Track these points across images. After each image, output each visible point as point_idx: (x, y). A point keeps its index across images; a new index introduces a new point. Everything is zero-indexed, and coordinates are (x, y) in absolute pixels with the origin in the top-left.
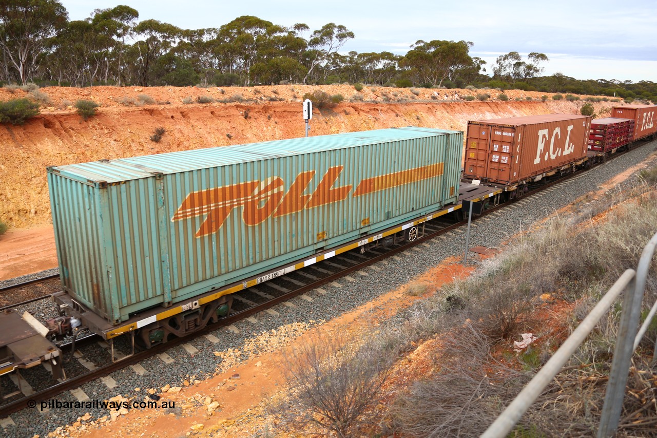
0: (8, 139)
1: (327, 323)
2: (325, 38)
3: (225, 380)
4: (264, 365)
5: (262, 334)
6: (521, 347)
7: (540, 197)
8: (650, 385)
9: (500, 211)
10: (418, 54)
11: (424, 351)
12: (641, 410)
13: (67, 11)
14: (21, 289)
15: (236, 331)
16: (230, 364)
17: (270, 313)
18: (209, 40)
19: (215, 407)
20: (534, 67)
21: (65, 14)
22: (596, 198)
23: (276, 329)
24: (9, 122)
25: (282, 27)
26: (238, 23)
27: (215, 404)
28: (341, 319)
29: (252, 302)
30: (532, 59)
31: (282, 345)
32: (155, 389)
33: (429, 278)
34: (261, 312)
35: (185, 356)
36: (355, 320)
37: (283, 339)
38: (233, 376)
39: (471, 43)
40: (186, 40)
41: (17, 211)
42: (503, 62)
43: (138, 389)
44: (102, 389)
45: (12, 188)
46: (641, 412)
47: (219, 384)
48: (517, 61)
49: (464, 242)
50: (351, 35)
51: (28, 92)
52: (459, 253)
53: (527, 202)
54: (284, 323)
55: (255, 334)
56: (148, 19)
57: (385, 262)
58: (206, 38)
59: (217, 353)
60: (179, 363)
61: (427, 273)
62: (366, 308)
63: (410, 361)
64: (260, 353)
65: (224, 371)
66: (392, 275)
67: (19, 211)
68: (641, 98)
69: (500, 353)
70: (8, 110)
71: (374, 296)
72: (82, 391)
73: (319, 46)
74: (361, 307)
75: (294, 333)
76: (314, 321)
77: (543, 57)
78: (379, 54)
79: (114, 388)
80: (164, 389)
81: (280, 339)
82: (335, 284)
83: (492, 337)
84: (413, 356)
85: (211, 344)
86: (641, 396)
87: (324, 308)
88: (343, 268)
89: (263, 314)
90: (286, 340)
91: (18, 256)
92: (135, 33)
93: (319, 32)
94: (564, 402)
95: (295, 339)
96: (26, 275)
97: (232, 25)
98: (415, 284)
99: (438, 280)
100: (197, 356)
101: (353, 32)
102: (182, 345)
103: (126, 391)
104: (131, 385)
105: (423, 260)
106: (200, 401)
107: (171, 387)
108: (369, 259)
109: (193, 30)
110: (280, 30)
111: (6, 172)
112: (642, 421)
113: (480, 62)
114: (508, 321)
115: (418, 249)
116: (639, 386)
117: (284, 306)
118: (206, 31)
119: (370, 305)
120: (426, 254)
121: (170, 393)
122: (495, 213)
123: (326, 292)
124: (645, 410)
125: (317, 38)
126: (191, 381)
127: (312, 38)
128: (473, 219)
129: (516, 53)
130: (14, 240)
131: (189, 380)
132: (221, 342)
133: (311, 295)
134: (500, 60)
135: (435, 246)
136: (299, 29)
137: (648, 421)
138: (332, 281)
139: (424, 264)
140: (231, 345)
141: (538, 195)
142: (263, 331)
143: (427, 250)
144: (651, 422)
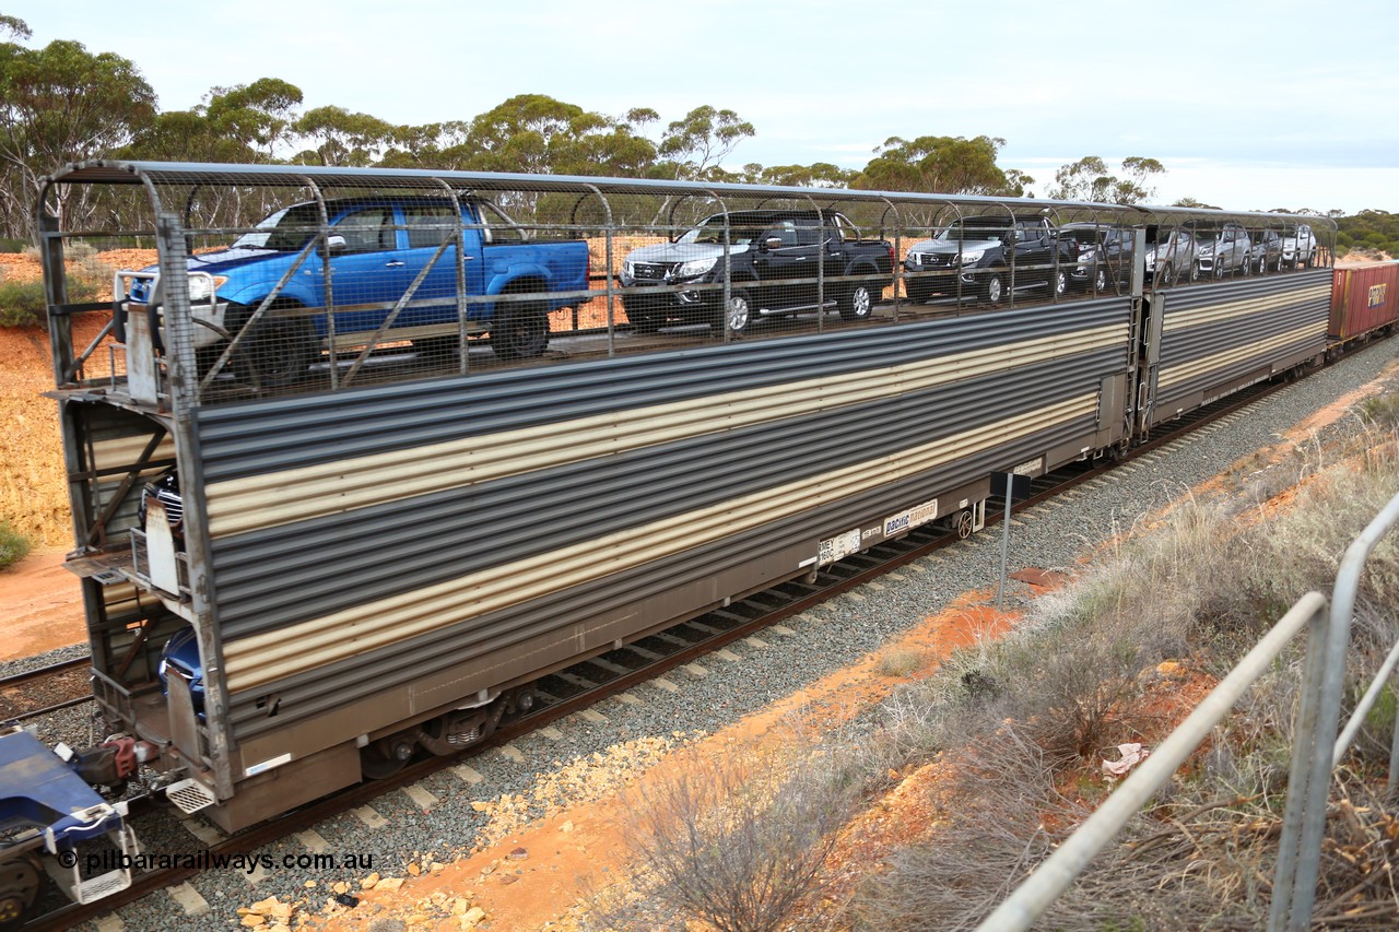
0: (31, 360)
1: (710, 738)
2: (693, 136)
3: (495, 861)
4: (579, 828)
5: (572, 763)
6: (1118, 772)
7: (1156, 461)
8: (1378, 835)
9: (1071, 492)
10: (889, 167)
11: (915, 789)
12: (1361, 886)
13: (155, 92)
14: (61, 675)
15: (519, 758)
16: (506, 827)
17: (590, 718)
18: (449, 146)
19: (475, 920)
20: (1135, 187)
21: (152, 99)
22: (1275, 459)
23: (602, 751)
24: (34, 324)
25: (604, 117)
26: (511, 111)
27: (476, 913)
28: (741, 729)
29: (549, 696)
30: (1131, 170)
31: (615, 785)
32: (348, 884)
33: (924, 638)
34: (570, 716)
35: (410, 812)
36: (769, 729)
37: (618, 772)
38: (512, 853)
39: (1002, 141)
40: (401, 148)
41: (50, 512)
42: (1069, 177)
43: (311, 884)
44: (235, 884)
45: (41, 462)
46: (1362, 892)
47: (483, 871)
48: (1098, 176)
49: (997, 559)
50: (748, 129)
51: (73, 261)
52: (986, 583)
53: (1128, 473)
54: (620, 739)
55: (558, 764)
56: (322, 106)
57: (830, 605)
58: (443, 142)
59: (478, 805)
60: (397, 828)
61: (920, 628)
62: (792, 702)
63: (885, 810)
64: (570, 803)
65: (493, 842)
66: (847, 634)
67: (55, 510)
68: (1365, 247)
69: (1073, 787)
70: (32, 300)
71: (809, 677)
72: (193, 889)
73: (681, 153)
74: (782, 703)
75: (641, 759)
76: (683, 734)
77: (1153, 165)
78: (807, 168)
79: (261, 881)
80: (366, 883)
81: (610, 772)
82: (725, 654)
83: (1057, 754)
84: (892, 799)
85: (464, 786)
86: (1363, 858)
87: (704, 705)
88: (741, 619)
89: (573, 720)
90: (624, 776)
91: (54, 606)
92: (296, 135)
93: (681, 125)
94: (1204, 874)
95: (644, 773)
96: (70, 646)
97: (497, 115)
98: (895, 651)
99: (942, 641)
100: (435, 812)
101: (751, 123)
102: (404, 789)
103: (286, 887)
104: (297, 874)
105: (911, 599)
106: (444, 907)
107: (381, 878)
108: (798, 600)
109: (415, 126)
110: (600, 123)
111: (28, 429)
112: (1363, 908)
113: (1021, 179)
114: (1088, 718)
115: (900, 577)
116: (1356, 839)
117: (618, 702)
118: (444, 128)
119: (801, 697)
120: (917, 588)
121: (380, 891)
122: (1061, 496)
123: (706, 672)
124: (1369, 886)
125: (678, 139)
126: (424, 864)
127: (667, 138)
128: (1014, 511)
129: (1096, 158)
130: (45, 572)
131: (418, 862)
132: (487, 781)
133: (675, 679)
134: (1064, 174)
135: (936, 569)
136: (637, 119)
137: (1376, 908)
138: (720, 649)
139: (913, 608)
140: (507, 786)
141: (1152, 456)
142: (575, 756)
143: (918, 578)
144: (1383, 910)
